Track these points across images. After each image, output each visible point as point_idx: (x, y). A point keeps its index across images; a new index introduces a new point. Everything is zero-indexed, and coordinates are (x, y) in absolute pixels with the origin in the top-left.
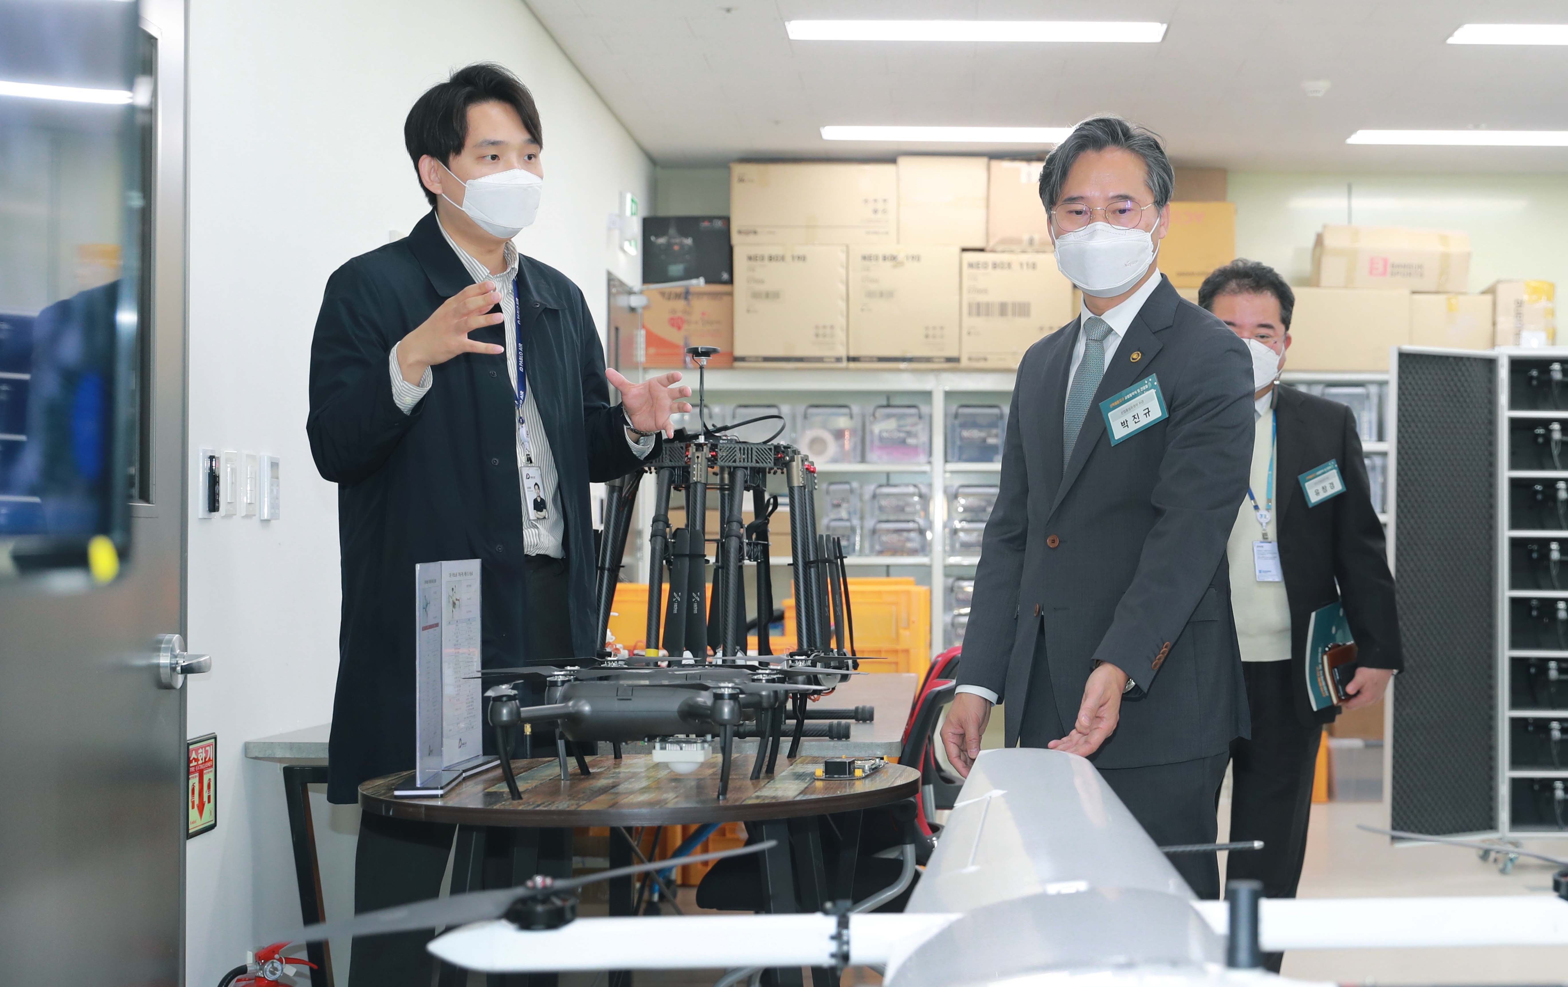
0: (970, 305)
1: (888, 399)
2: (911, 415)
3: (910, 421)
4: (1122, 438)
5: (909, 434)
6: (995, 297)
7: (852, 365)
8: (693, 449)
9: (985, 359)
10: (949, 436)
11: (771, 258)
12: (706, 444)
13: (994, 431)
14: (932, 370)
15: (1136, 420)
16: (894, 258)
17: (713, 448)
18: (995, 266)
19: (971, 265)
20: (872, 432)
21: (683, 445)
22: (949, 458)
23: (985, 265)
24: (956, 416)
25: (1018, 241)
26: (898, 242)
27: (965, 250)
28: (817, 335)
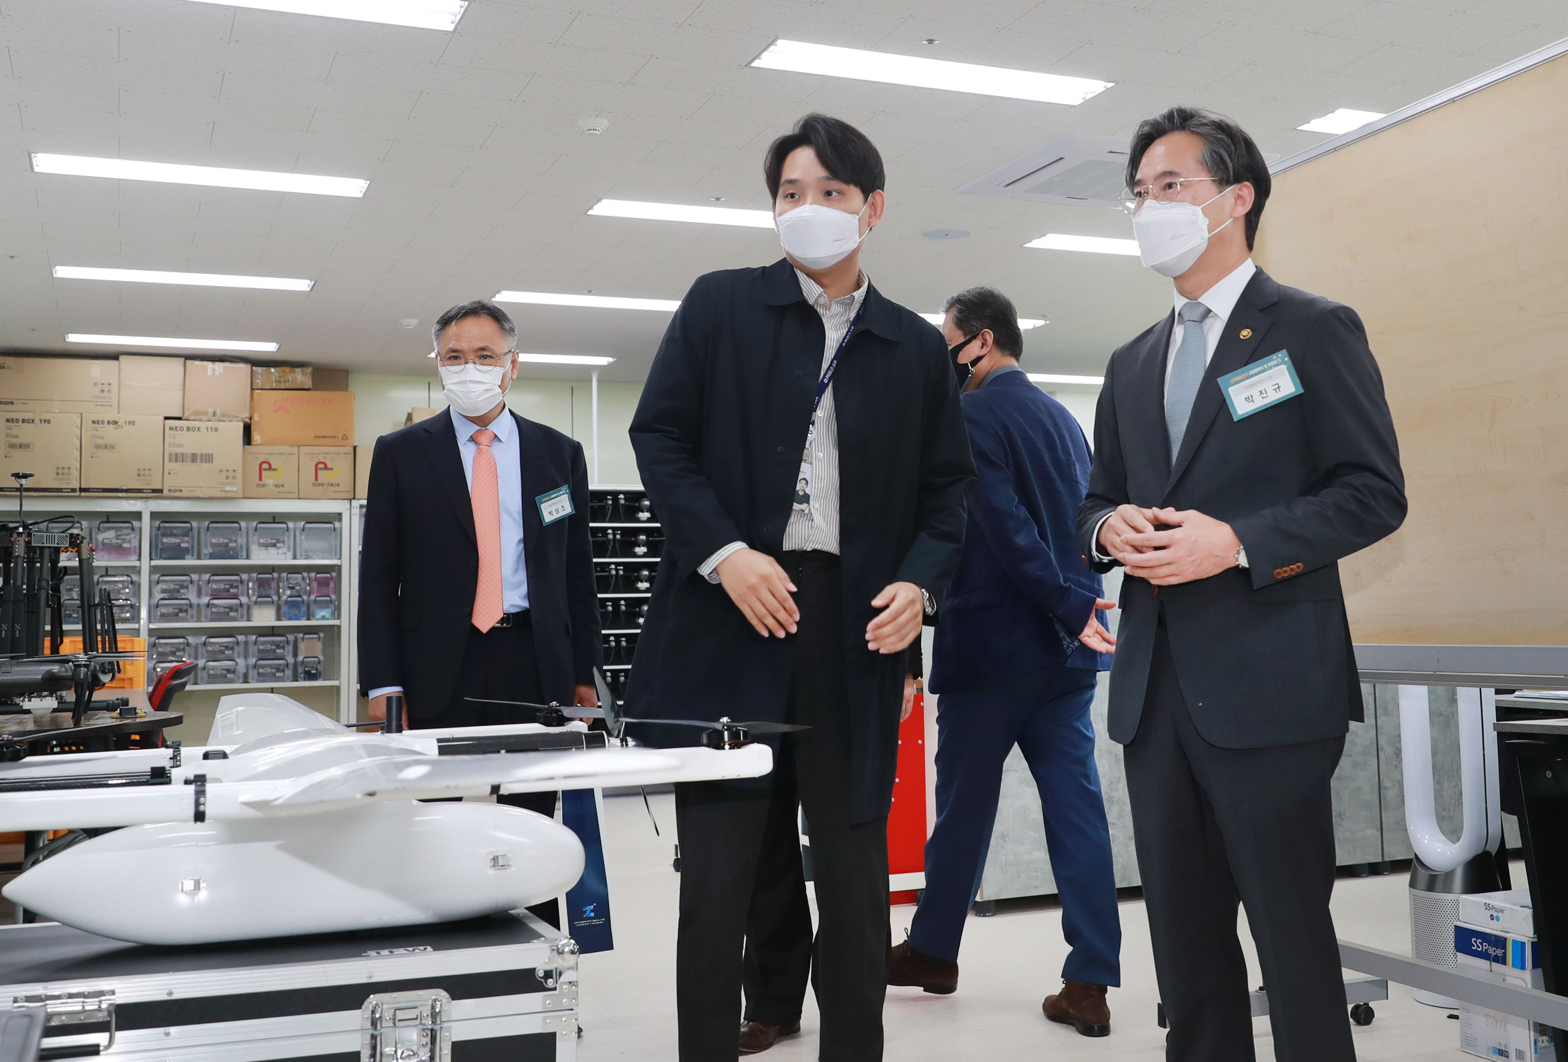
0: (170, 454)
1: (108, 517)
2: (127, 528)
3: (125, 532)
4: (1247, 413)
5: (124, 540)
6: (188, 450)
7: (83, 494)
8: (15, 535)
9: (181, 491)
10: (154, 542)
11: (23, 421)
12: (24, 533)
13: (186, 539)
14: (142, 498)
15: (1264, 395)
16: (116, 423)
17: (29, 535)
18: (188, 429)
19: (171, 429)
20: (96, 539)
21: (8, 533)
22: (153, 557)
23: (182, 429)
24: (159, 528)
25: (206, 413)
26: (119, 413)
27: (166, 418)
28: (58, 474)
